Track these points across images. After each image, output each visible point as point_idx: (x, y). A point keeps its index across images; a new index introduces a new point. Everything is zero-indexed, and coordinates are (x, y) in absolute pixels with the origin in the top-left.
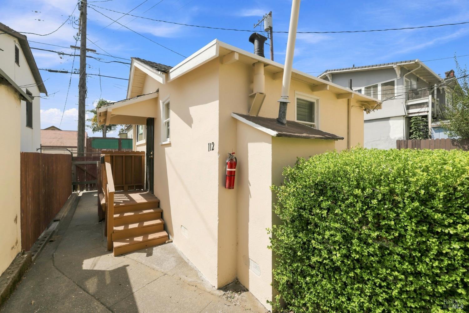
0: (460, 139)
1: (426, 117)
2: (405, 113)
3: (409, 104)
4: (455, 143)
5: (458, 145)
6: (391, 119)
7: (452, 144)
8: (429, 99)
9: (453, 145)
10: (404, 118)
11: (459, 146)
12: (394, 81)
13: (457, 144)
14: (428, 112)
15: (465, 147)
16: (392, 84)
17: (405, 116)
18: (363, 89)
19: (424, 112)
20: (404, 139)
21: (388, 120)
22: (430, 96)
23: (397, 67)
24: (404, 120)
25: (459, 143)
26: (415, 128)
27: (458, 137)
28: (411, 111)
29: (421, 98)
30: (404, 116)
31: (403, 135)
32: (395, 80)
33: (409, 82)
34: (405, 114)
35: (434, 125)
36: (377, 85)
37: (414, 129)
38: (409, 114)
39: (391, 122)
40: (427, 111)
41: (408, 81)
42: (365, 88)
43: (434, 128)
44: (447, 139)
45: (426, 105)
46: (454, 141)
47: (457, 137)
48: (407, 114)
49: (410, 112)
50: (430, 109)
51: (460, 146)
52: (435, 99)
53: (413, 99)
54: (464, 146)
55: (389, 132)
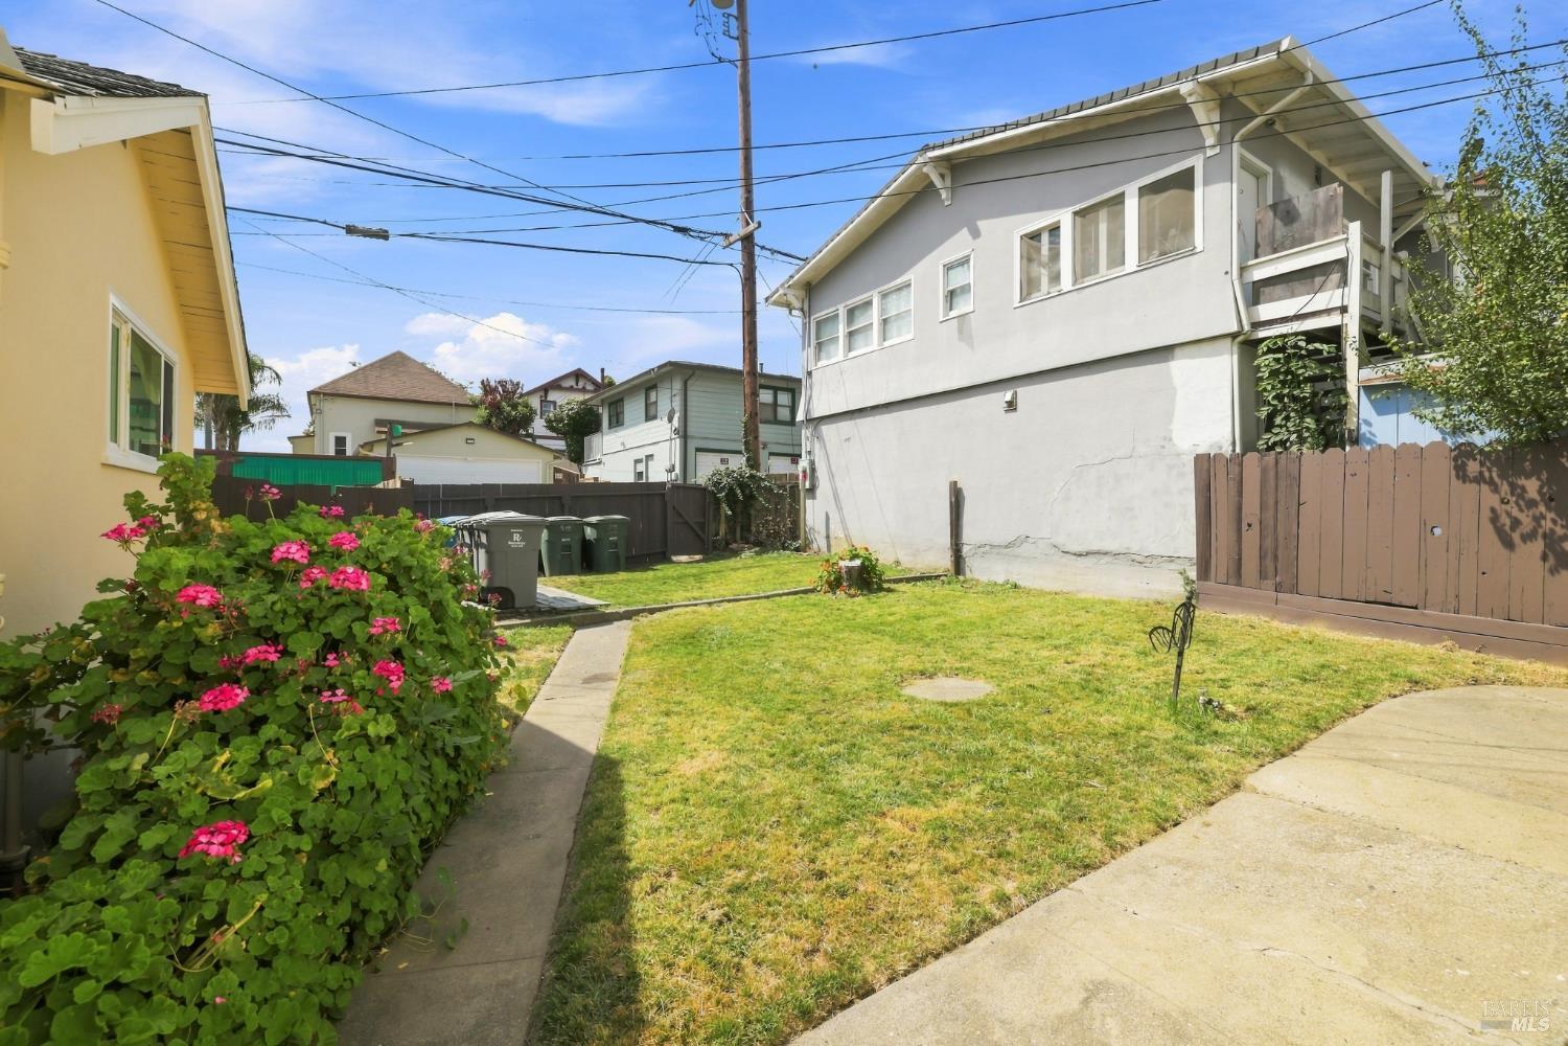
0: (1499, 441)
1: (1334, 335)
2: (1240, 321)
3: (1259, 274)
4: (1473, 467)
5: (1487, 474)
6: (1178, 352)
7: (1453, 473)
8: (1349, 242)
9: (1458, 477)
10: (1235, 348)
11: (1491, 483)
12: (1191, 171)
13: (1481, 473)
14: (1344, 310)
15: (1523, 489)
16: (1185, 180)
17: (1241, 338)
18: (1065, 218)
19: (1328, 311)
20: (1234, 451)
21: (1167, 360)
22: (1355, 227)
23: (1199, 89)
24: (1236, 357)
25: (1494, 463)
26: (1279, 397)
27: (1492, 434)
28: (1266, 311)
29: (1311, 240)
30: (1234, 336)
31: (1230, 429)
32: (1197, 162)
33: (1270, 179)
34: (1235, 328)
35: (1372, 374)
36: (1123, 194)
37: (1275, 402)
38: (1256, 325)
39: (1178, 366)
40: (1340, 305)
41: (1266, 174)
42: (1076, 213)
43: (1370, 389)
44: (1433, 444)
45: (1335, 277)
46: (1464, 453)
47: (1482, 433)
48: (1247, 328)
49: (1264, 317)
50: (1353, 296)
51: (1496, 479)
52: (1382, 250)
53: (1275, 251)
54: (1522, 481)
55: (1169, 416)
